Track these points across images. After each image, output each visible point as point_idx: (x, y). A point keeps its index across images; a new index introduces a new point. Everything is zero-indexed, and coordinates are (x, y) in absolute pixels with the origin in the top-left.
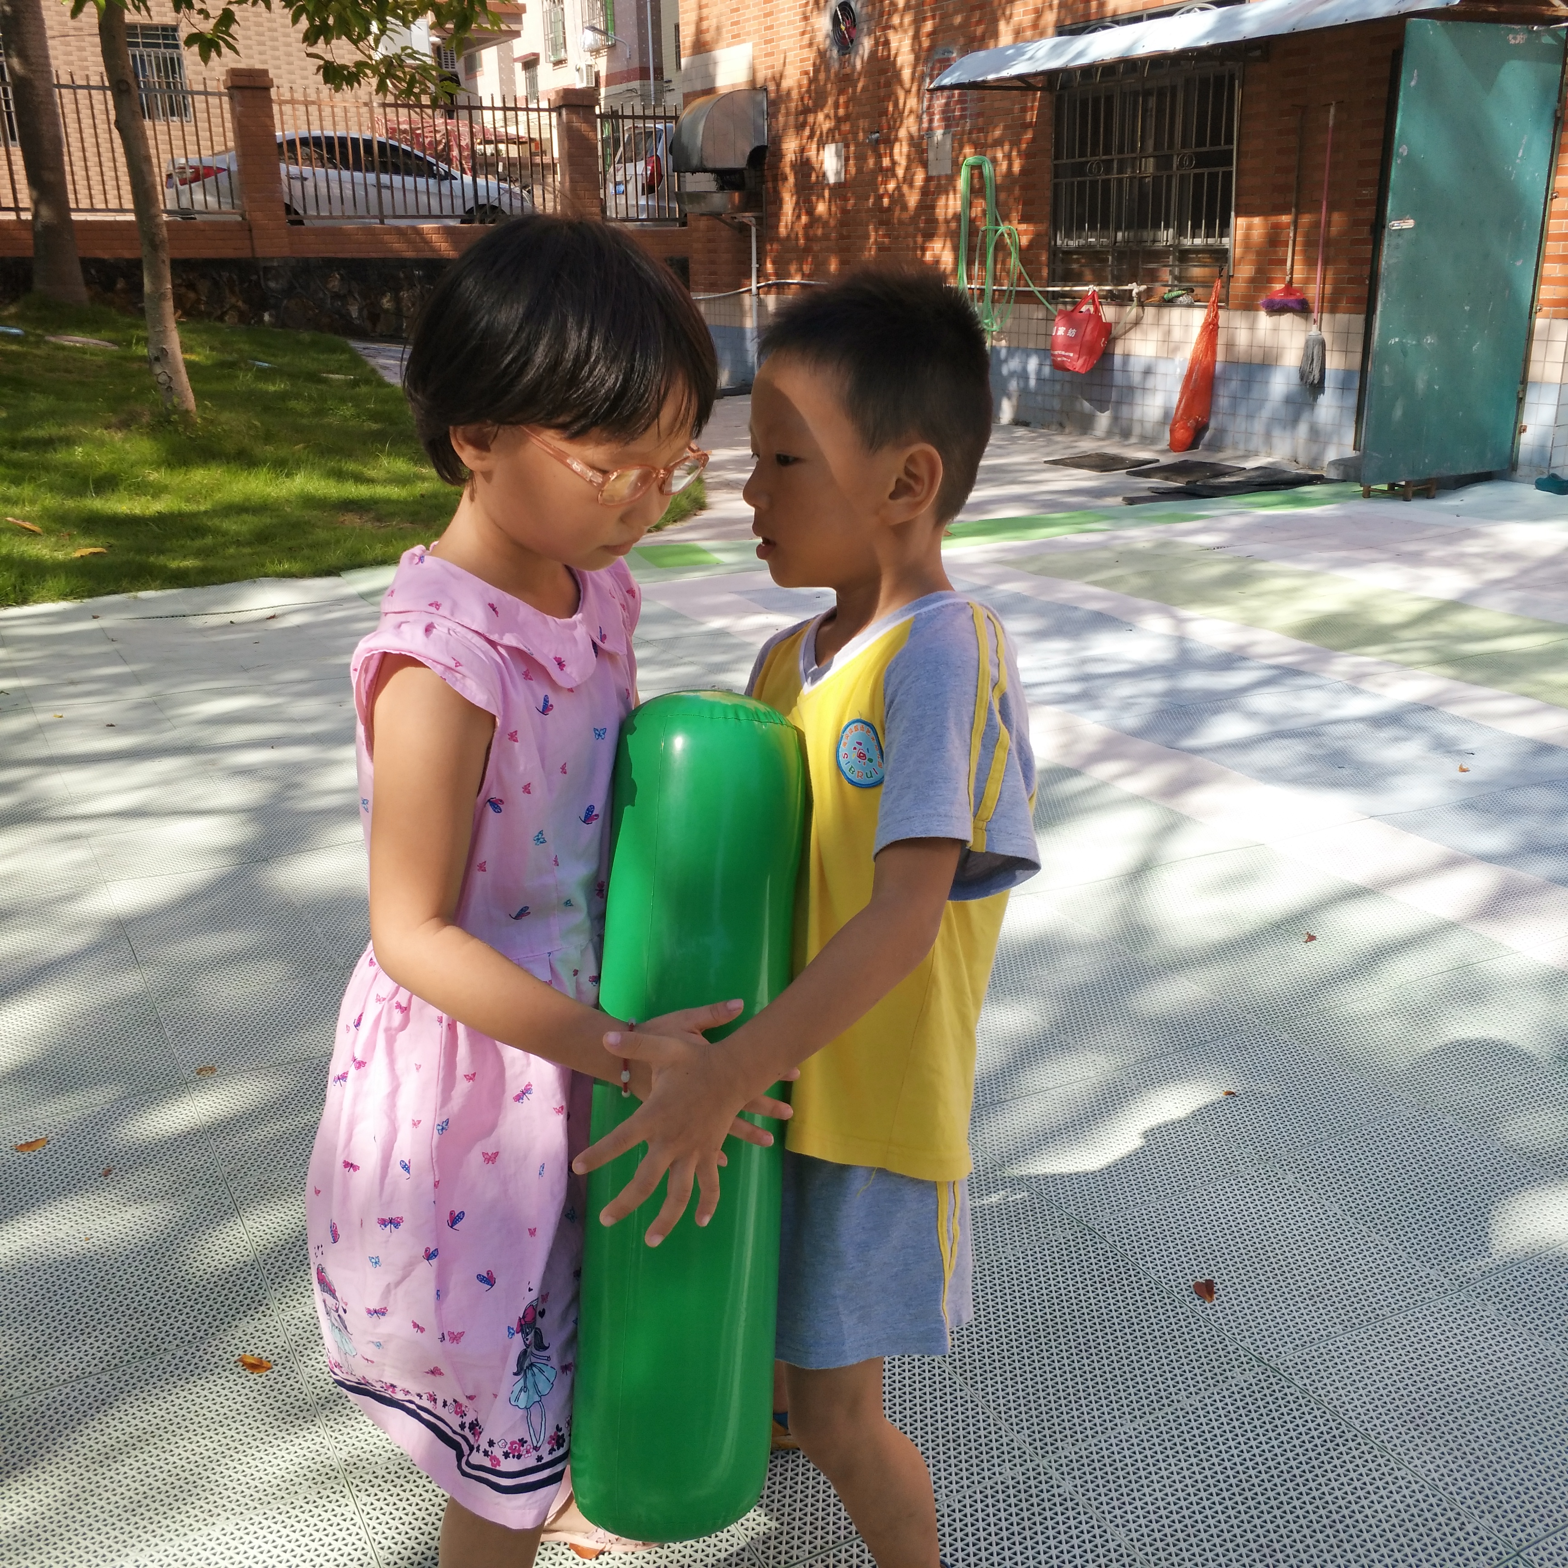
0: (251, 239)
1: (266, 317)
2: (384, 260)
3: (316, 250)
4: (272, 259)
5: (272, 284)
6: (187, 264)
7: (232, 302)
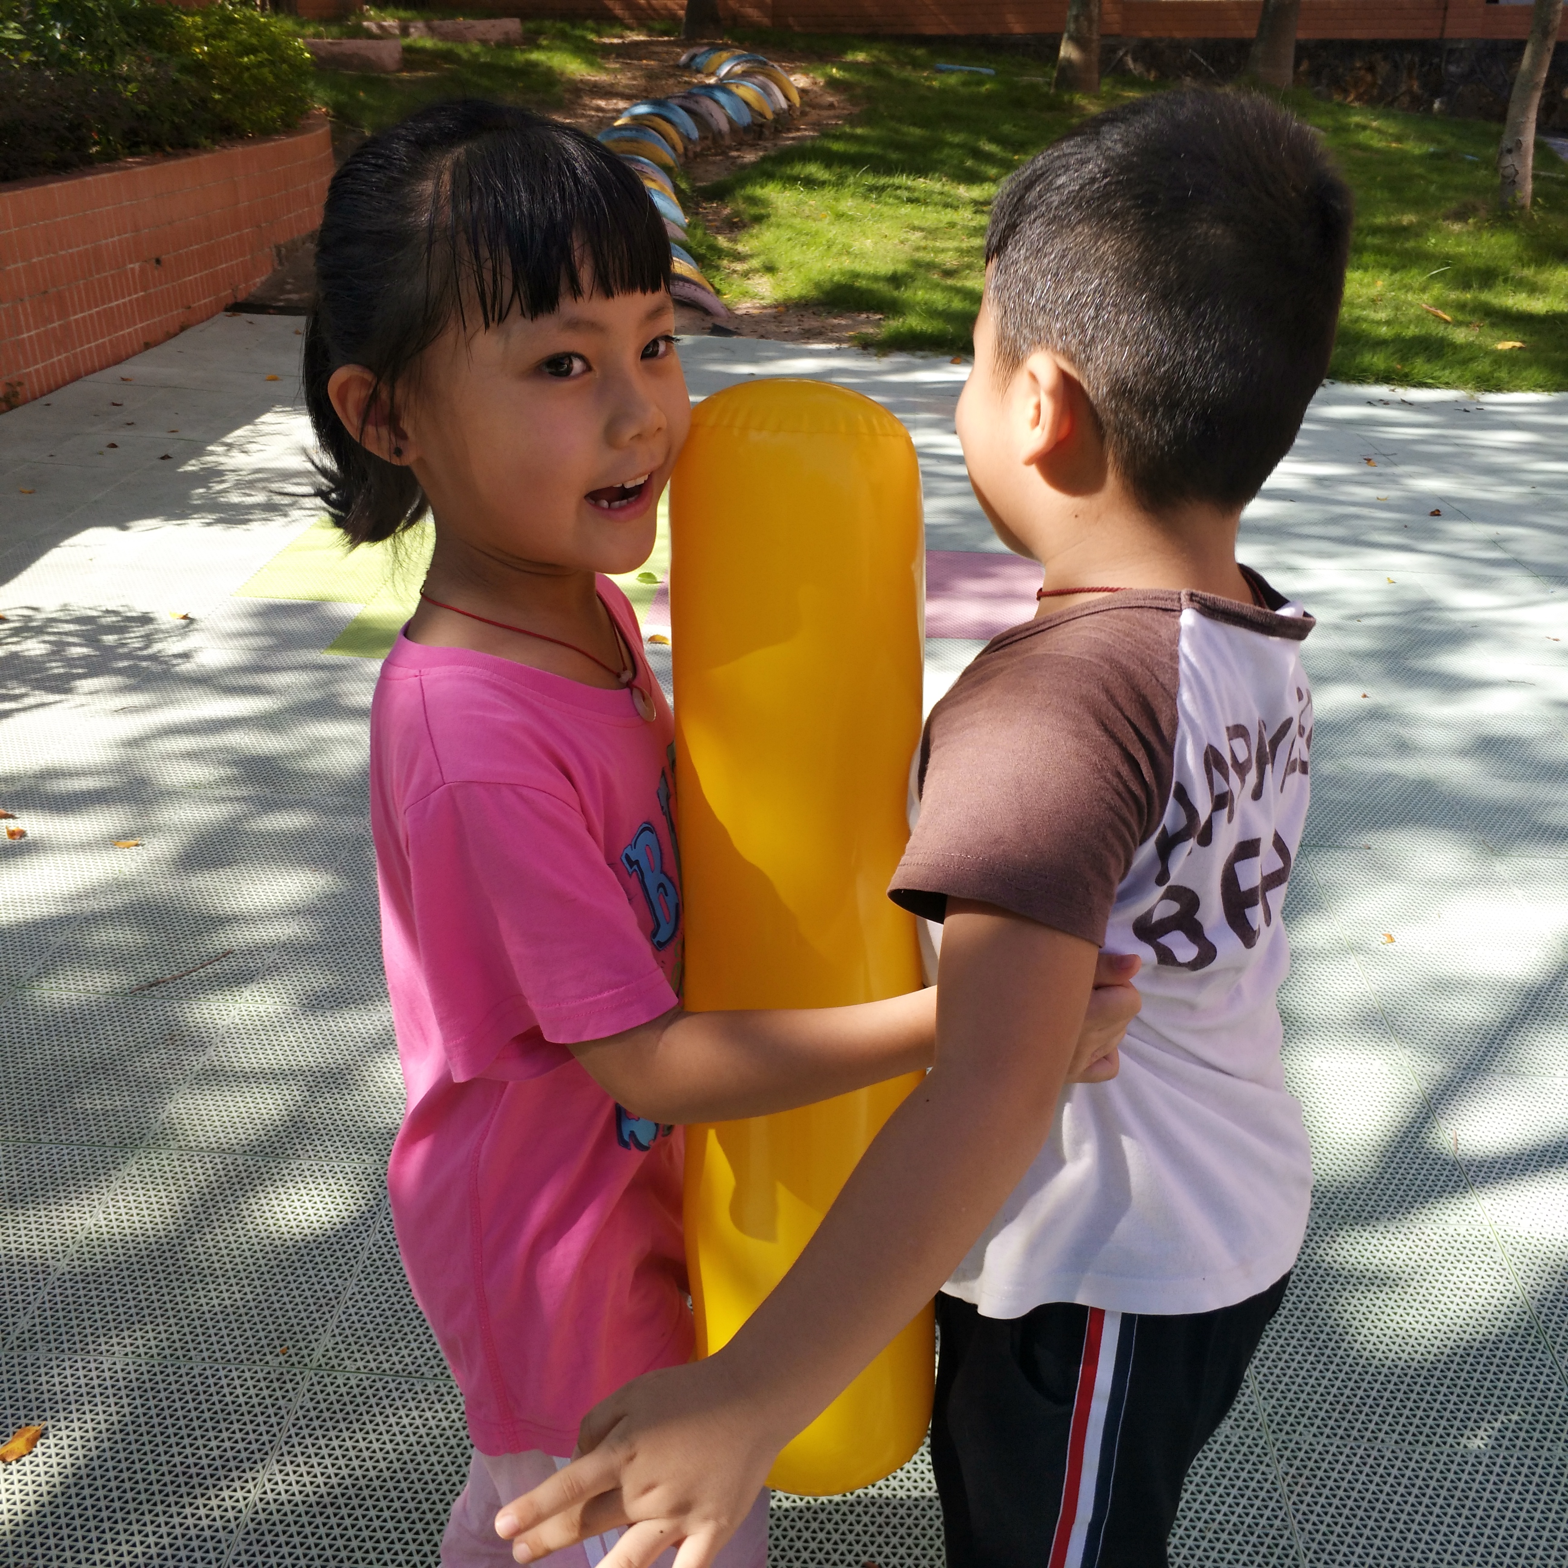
0: (1444, 18)
1: (1436, 105)
3: (1509, 30)
4: (1459, 40)
5: (1452, 68)
6: (1373, 45)
7: (1407, 86)
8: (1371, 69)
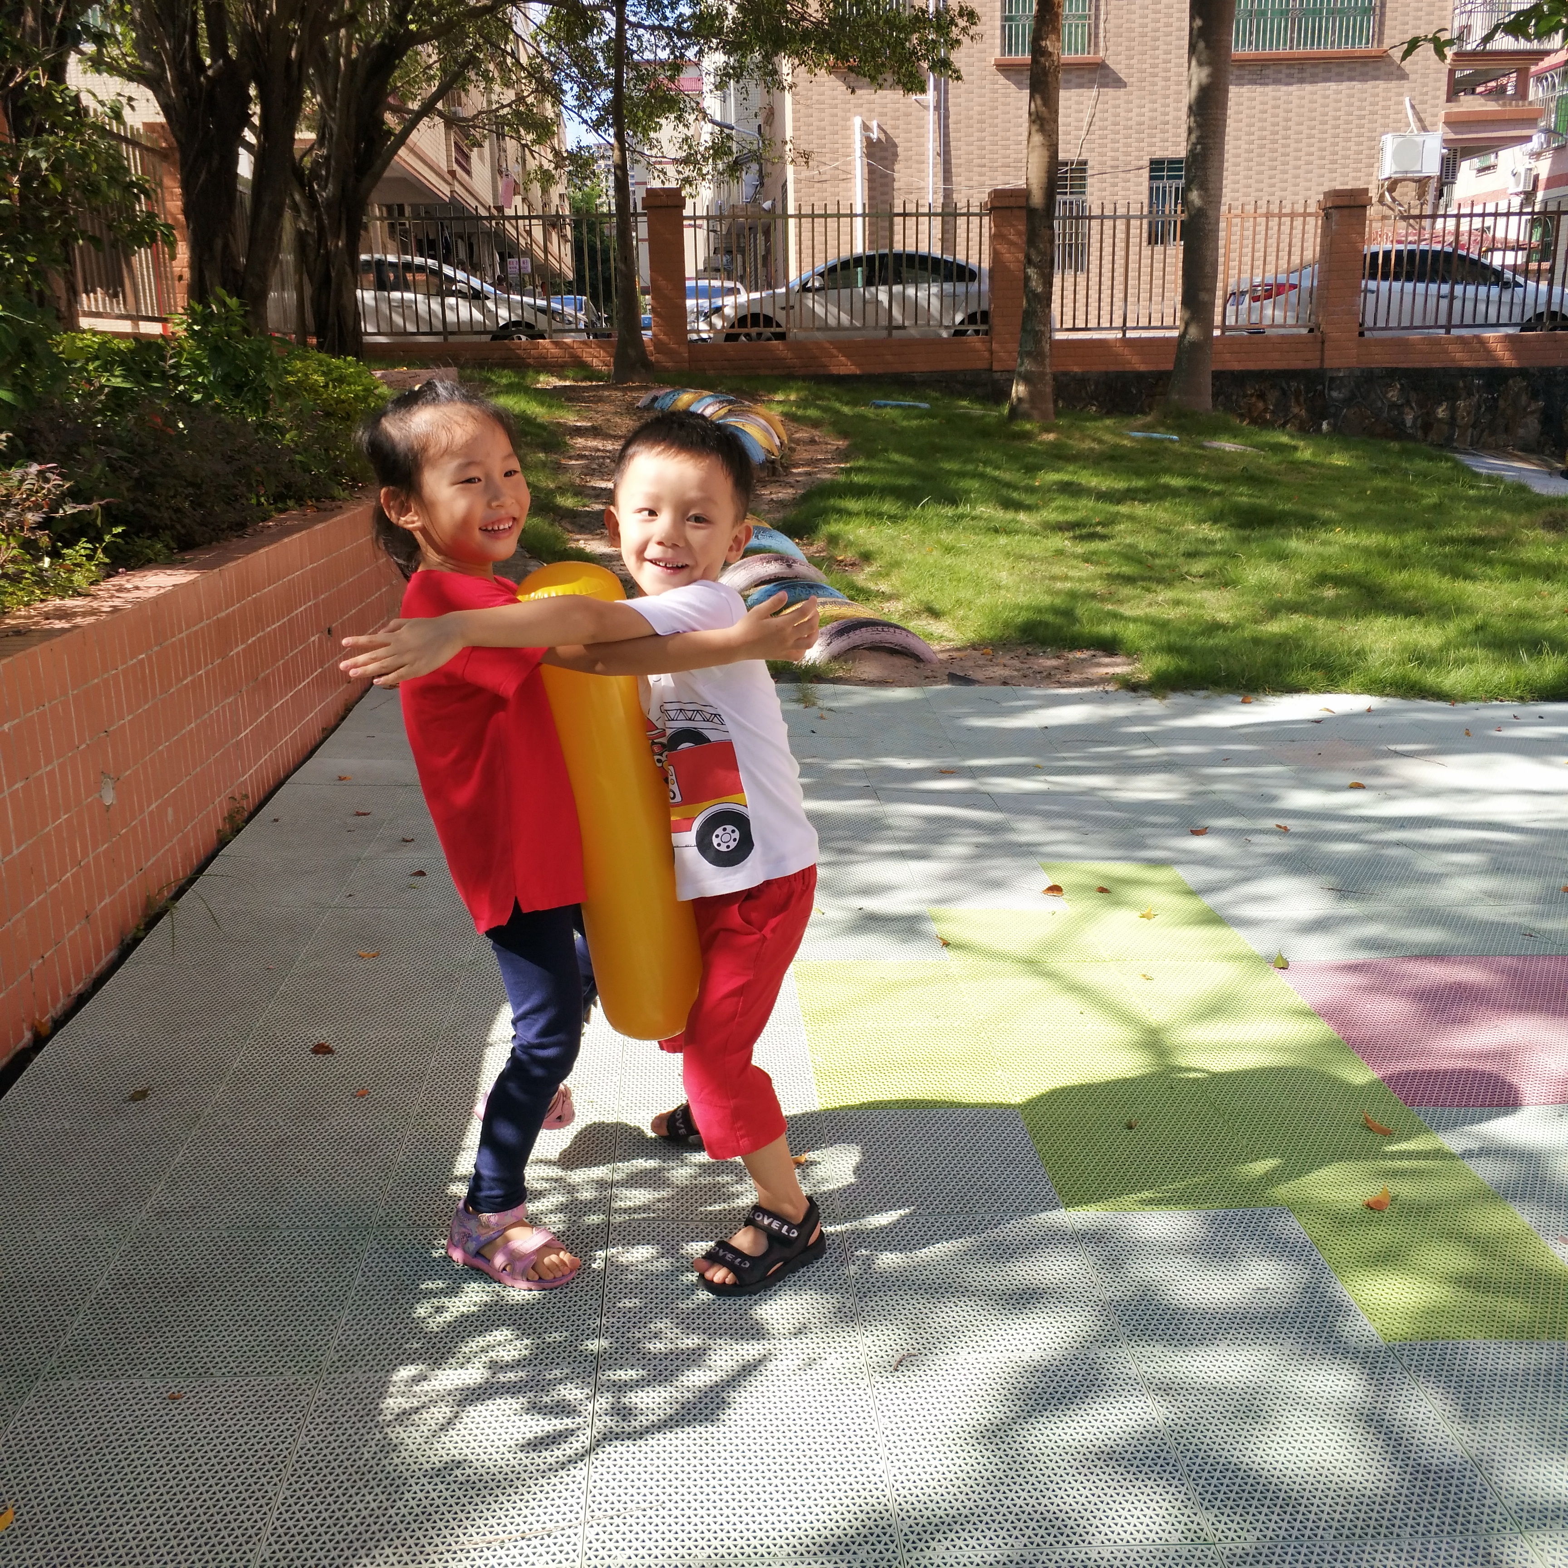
0: (1322, 350)
1: (1325, 426)
2: (1445, 369)
3: (1381, 360)
4: (1339, 369)
5: (1335, 394)
6: (1260, 376)
7: (1296, 410)
8: (1262, 396)
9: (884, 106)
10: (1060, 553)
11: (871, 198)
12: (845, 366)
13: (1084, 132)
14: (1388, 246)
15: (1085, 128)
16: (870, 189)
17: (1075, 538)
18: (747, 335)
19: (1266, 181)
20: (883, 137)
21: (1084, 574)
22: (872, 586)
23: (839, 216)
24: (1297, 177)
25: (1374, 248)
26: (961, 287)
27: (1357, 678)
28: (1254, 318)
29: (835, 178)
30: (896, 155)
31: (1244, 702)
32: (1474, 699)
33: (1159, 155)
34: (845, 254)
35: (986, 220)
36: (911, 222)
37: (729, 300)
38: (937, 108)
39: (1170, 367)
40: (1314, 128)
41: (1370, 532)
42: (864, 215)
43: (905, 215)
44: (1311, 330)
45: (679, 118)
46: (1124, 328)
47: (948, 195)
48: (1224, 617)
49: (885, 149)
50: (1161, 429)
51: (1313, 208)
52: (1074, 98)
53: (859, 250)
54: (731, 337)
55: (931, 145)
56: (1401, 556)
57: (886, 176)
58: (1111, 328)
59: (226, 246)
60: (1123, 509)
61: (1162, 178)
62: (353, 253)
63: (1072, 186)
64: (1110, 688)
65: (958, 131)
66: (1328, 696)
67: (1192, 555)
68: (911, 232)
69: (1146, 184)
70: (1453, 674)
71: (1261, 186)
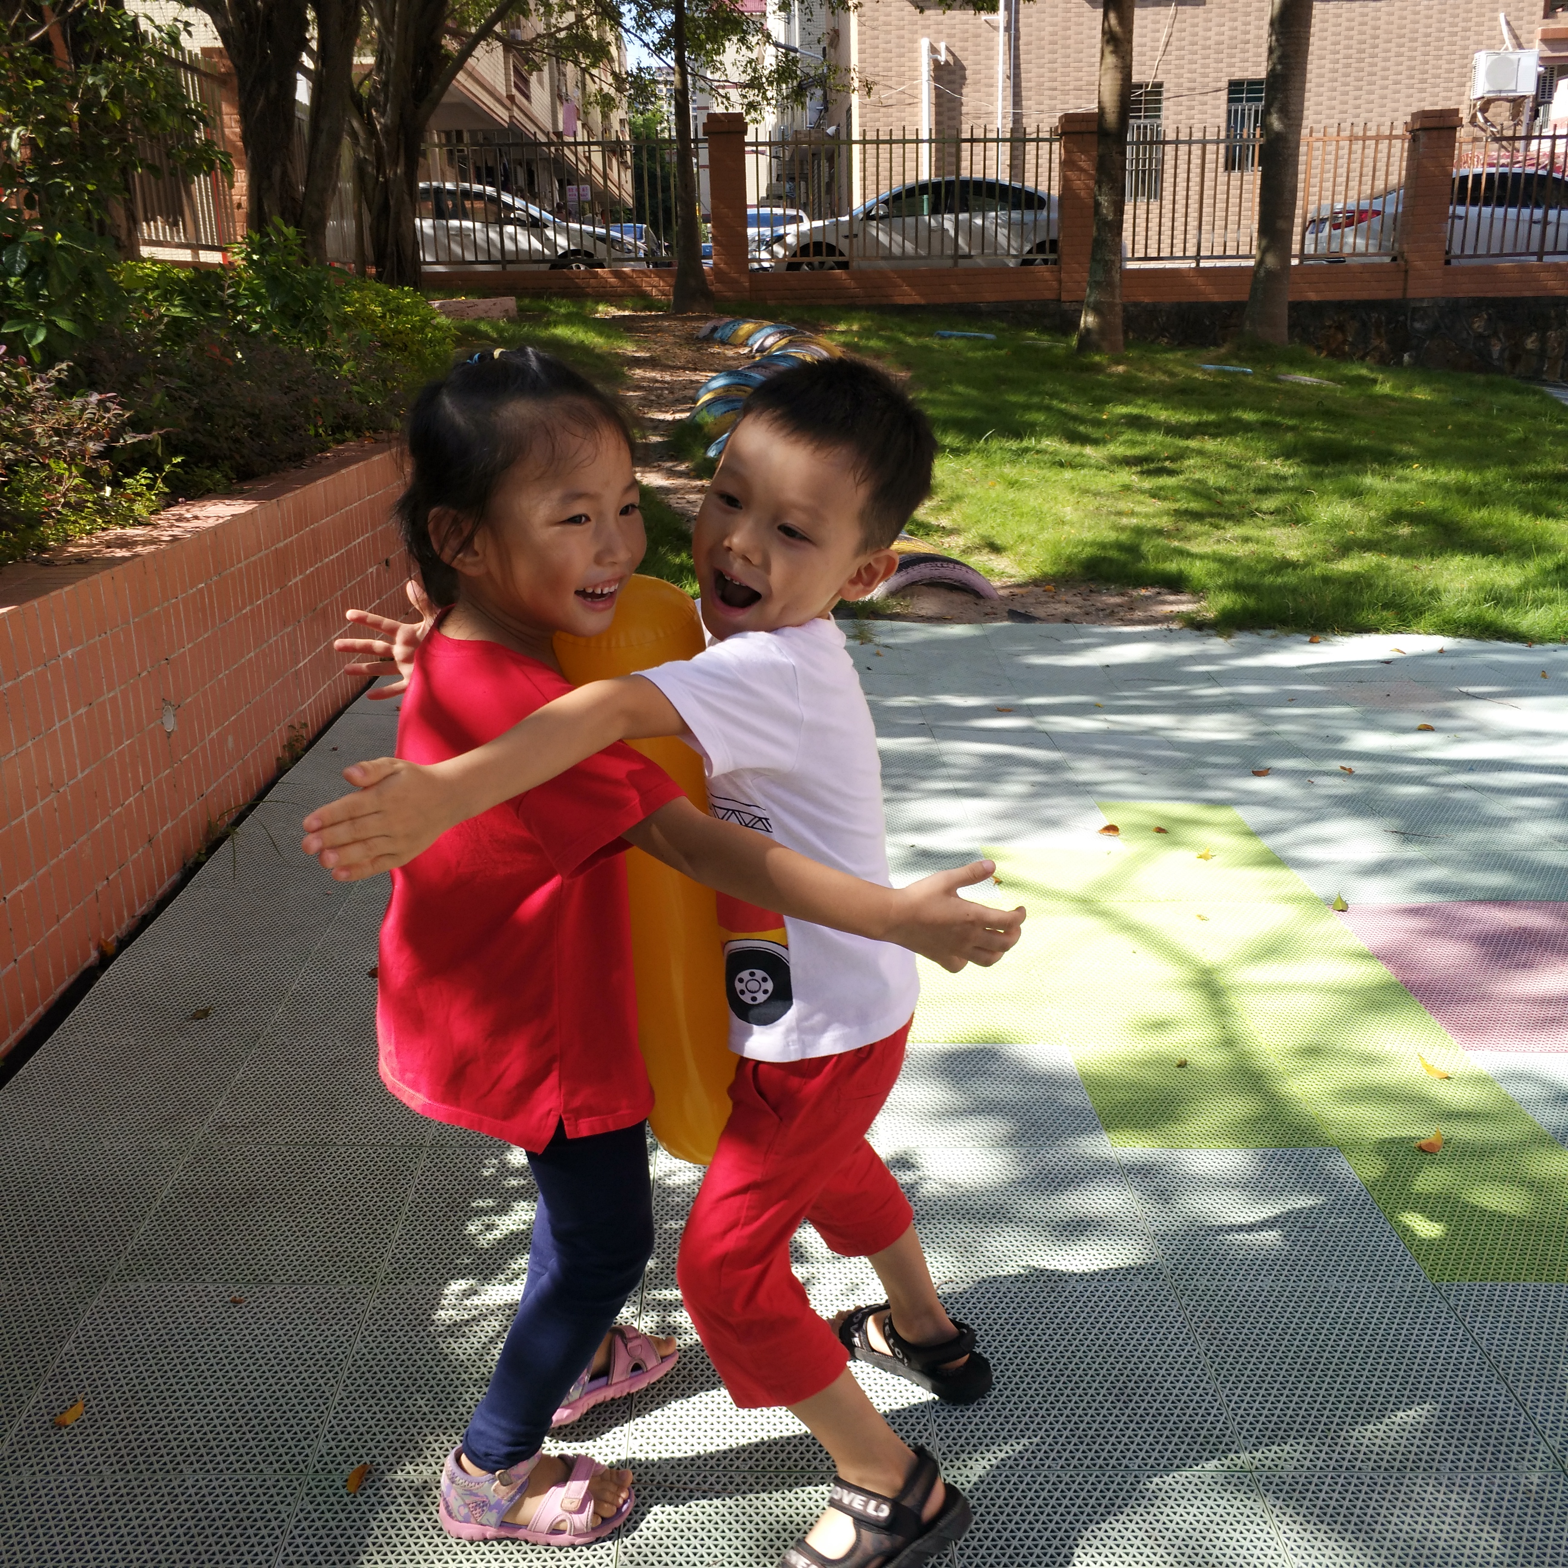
0: (1406, 280)
1: (1406, 357)
2: (1532, 299)
3: (1467, 289)
4: (1422, 299)
5: (1417, 325)
6: (1340, 306)
7: (1376, 342)
8: (1340, 328)
9: (953, 27)
10: (1127, 488)
11: (937, 123)
12: (909, 296)
13: (1160, 53)
14: (1478, 170)
15: (1161, 48)
16: (937, 114)
17: (1142, 473)
18: (809, 264)
19: (1351, 102)
20: (951, 60)
21: (1150, 510)
22: (933, 521)
23: (904, 142)
24: (1384, 97)
25: (1464, 171)
26: (1029, 215)
27: (1429, 618)
28: (1335, 247)
29: (901, 103)
30: (964, 78)
31: (1312, 642)
32: (1551, 640)
33: (1238, 76)
34: (910, 181)
35: (1056, 146)
36: (979, 147)
37: (792, 229)
38: (1007, 29)
39: (1244, 297)
40: (1403, 46)
41: (1449, 469)
42: (930, 141)
43: (972, 140)
44: (1394, 259)
45: (742, 40)
46: (1198, 258)
47: (1017, 119)
48: (1293, 554)
49: (953, 72)
50: (1234, 362)
51: (1399, 130)
52: (1151, 17)
53: (924, 176)
54: (793, 266)
55: (1001, 67)
56: (1480, 493)
57: (954, 100)
58: (1184, 258)
59: (285, 173)
60: (1193, 444)
61: (1240, 100)
62: (412, 183)
63: (1146, 110)
64: (1174, 626)
65: (1028, 52)
66: (1399, 636)
67: (1263, 491)
68: (978, 159)
69: (1224, 107)
70: (1530, 615)
71: (1345, 107)
